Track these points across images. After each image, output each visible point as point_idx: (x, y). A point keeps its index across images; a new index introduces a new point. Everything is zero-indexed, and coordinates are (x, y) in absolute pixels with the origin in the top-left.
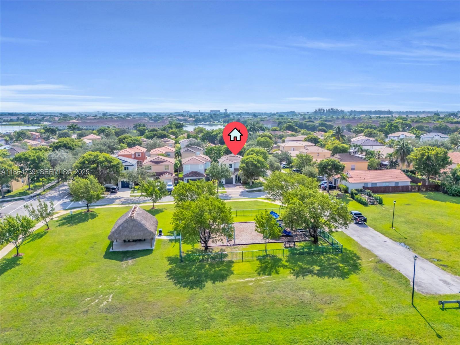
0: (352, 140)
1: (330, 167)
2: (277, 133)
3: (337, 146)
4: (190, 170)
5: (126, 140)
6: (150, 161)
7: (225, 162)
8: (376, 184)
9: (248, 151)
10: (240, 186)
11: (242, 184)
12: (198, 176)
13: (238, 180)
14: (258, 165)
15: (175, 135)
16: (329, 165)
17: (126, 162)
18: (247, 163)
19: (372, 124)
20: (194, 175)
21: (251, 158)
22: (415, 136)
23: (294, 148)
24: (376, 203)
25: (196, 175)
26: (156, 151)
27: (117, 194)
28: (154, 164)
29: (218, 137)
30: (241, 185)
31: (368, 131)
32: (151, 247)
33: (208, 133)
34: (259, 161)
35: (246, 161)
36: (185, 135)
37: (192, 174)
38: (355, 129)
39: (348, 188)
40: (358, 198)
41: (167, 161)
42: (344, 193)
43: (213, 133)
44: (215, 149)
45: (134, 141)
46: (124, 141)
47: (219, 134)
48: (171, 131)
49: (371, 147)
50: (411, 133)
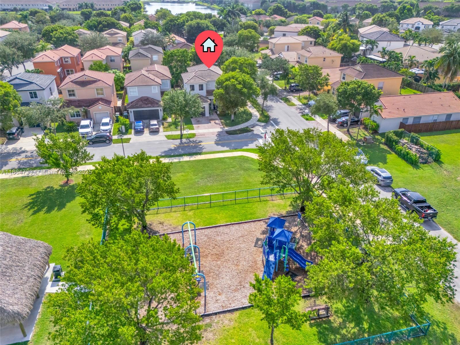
0: (361, 31)
1: (359, 97)
2: (263, 18)
3: (347, 43)
4: (137, 95)
5: (54, 32)
6: (72, 82)
7: (192, 81)
8: (420, 118)
9: (228, 61)
10: (217, 121)
11: (218, 115)
12: (150, 105)
13: (213, 109)
14: (245, 90)
15: (128, 22)
16: (358, 94)
17: (31, 83)
18: (226, 88)
19: (373, 4)
20: (145, 104)
21: (233, 78)
22: (432, 23)
23: (288, 46)
24: (430, 159)
25: (146, 104)
26: (91, 56)
27: (19, 141)
28: (78, 87)
29: (185, 27)
30: (217, 117)
31: (378, 17)
32: (25, 335)
33: (172, 20)
34: (244, 84)
35: (225, 84)
36: (142, 23)
37: (141, 103)
38: (359, 13)
39: (378, 126)
40: (401, 151)
41: (99, 80)
42: (372, 134)
43: (179, 21)
44: (177, 54)
45: (65, 35)
46: (51, 34)
47: (187, 21)
48: (123, 15)
49: (389, 43)
50: (426, 18)
